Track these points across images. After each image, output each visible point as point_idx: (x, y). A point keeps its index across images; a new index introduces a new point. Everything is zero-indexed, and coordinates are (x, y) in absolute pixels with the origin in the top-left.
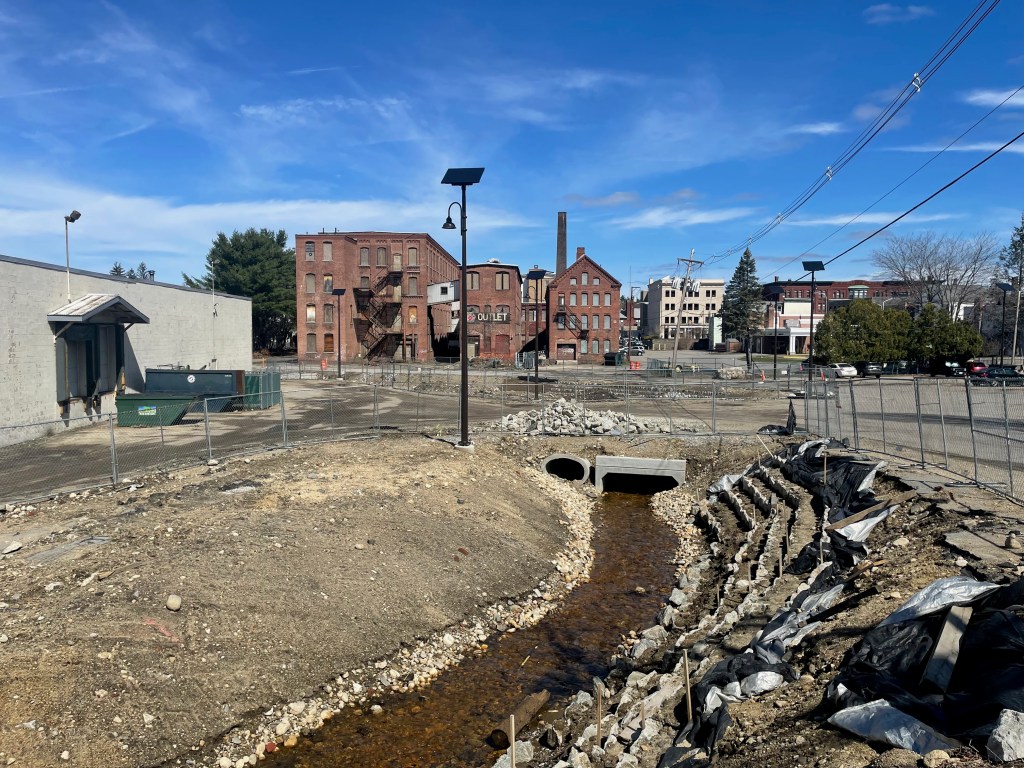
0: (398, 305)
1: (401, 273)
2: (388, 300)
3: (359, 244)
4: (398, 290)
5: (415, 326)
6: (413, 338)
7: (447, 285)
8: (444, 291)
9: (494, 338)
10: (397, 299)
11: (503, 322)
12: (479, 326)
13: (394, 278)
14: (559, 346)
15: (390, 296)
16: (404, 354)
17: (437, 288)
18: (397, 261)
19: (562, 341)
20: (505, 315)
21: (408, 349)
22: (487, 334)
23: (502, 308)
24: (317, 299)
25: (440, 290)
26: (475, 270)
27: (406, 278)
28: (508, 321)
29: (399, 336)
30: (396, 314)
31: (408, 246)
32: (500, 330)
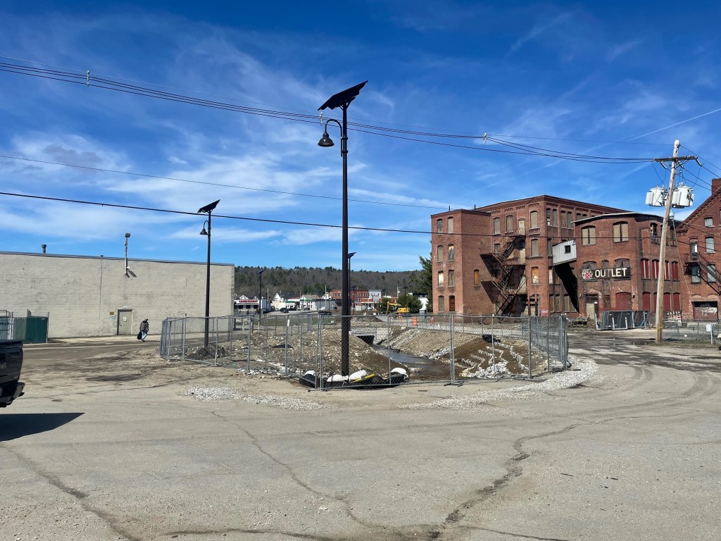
0: (523, 267)
1: (525, 237)
2: (515, 263)
3: (492, 215)
4: (523, 253)
5: (537, 286)
6: (535, 298)
7: (570, 243)
8: (568, 249)
9: (613, 297)
10: (522, 261)
11: (622, 278)
12: (597, 284)
13: (519, 242)
14: (696, 304)
15: (516, 259)
16: (530, 314)
17: (562, 247)
18: (522, 225)
19: (698, 298)
20: (624, 269)
21: (533, 309)
22: (606, 293)
23: (621, 262)
24: (444, 266)
25: (564, 249)
26: (591, 224)
27: (528, 241)
28: (628, 276)
29: (524, 297)
30: (522, 275)
31: (530, 211)
32: (620, 287)
